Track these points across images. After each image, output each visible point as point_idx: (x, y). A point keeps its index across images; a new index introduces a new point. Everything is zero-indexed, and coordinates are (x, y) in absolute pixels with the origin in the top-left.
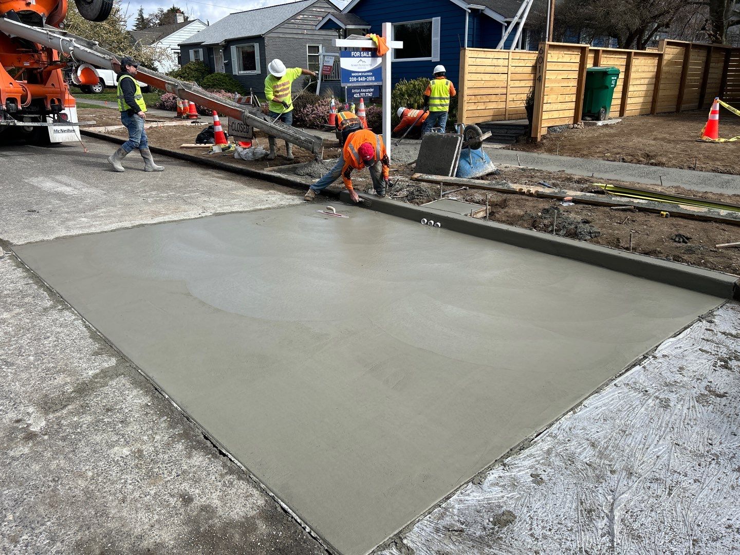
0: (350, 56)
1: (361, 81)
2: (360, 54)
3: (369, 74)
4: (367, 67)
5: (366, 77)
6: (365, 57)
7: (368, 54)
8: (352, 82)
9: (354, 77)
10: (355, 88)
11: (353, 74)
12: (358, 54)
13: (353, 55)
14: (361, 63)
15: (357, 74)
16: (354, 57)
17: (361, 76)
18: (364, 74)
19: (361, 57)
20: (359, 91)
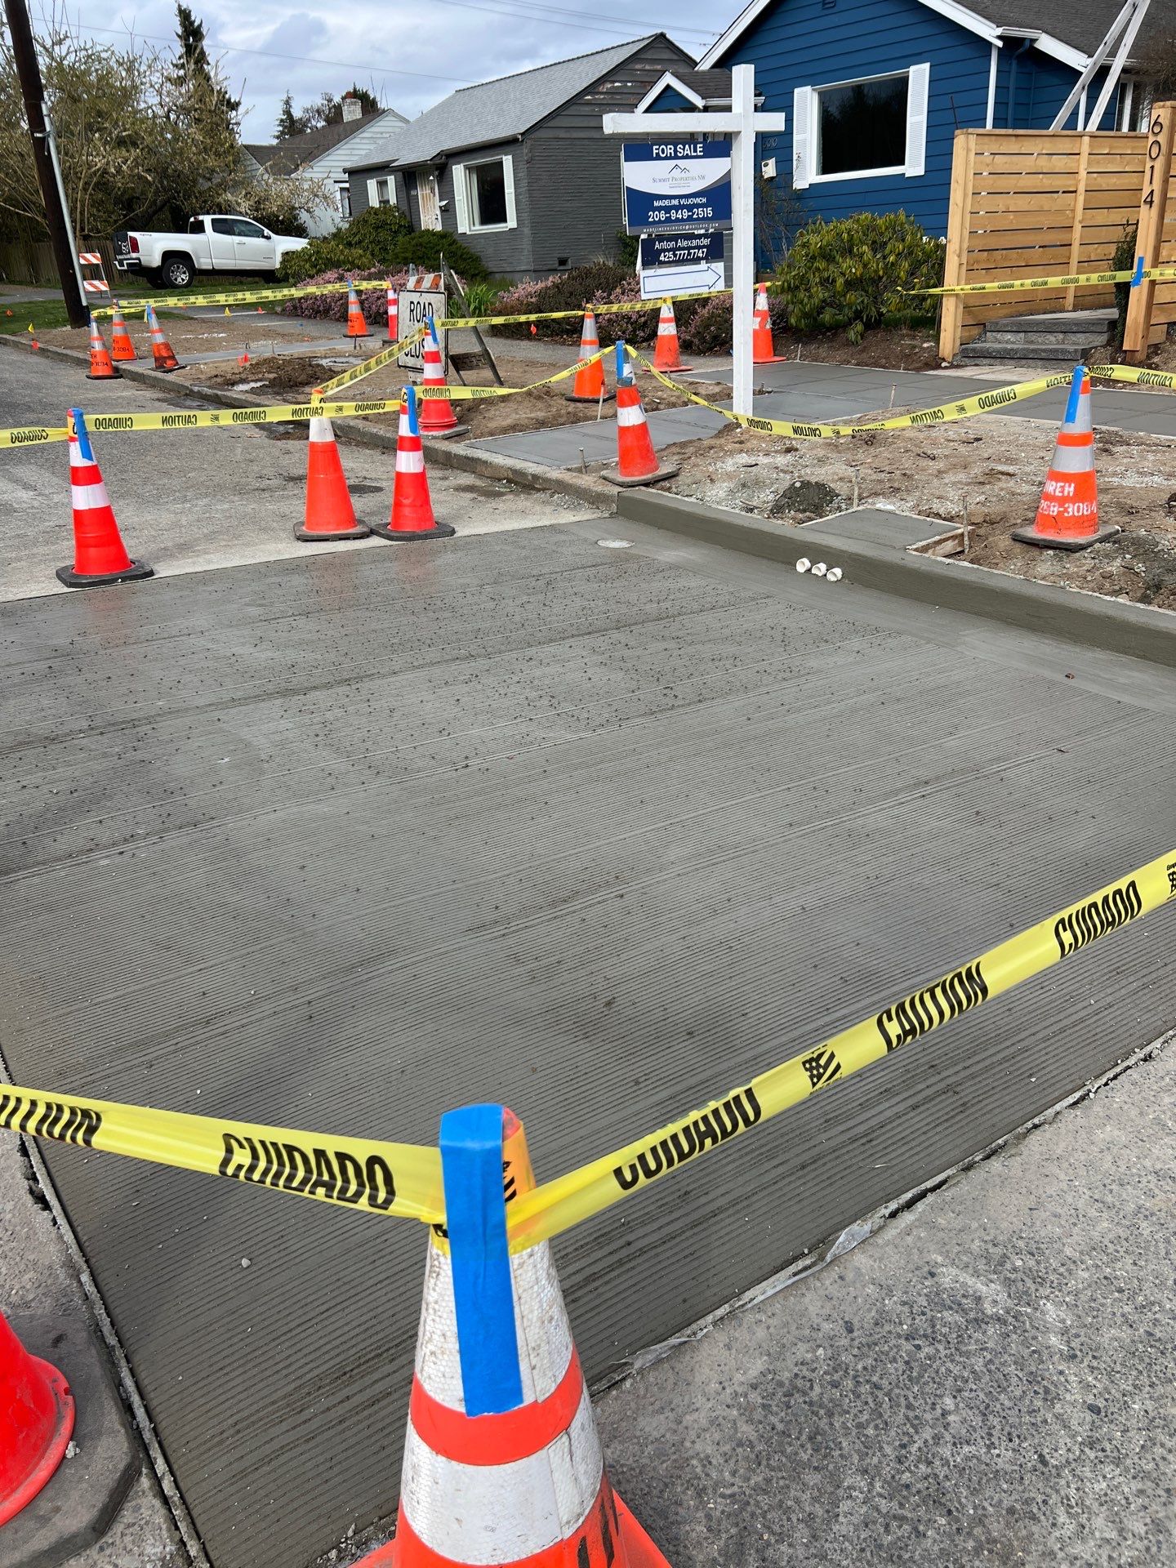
0: (648, 157)
1: (677, 220)
2: (676, 151)
3: (698, 200)
4: (692, 183)
5: (690, 208)
6: (687, 157)
7: (695, 151)
8: (654, 222)
9: (659, 209)
10: (661, 238)
11: (656, 204)
12: (670, 150)
13: (657, 154)
14: (677, 173)
15: (666, 203)
16: (658, 158)
17: (677, 208)
18: (684, 202)
19: (676, 157)
20: (672, 244)
